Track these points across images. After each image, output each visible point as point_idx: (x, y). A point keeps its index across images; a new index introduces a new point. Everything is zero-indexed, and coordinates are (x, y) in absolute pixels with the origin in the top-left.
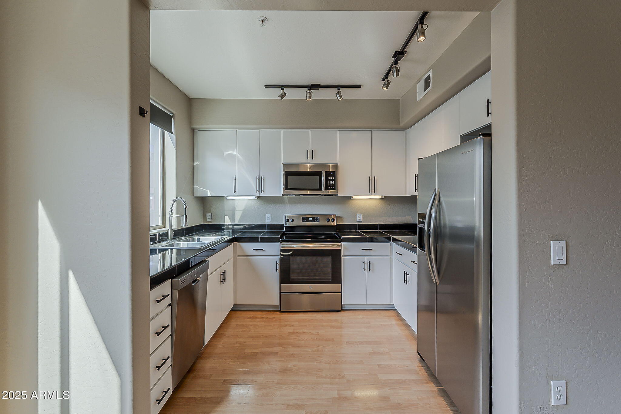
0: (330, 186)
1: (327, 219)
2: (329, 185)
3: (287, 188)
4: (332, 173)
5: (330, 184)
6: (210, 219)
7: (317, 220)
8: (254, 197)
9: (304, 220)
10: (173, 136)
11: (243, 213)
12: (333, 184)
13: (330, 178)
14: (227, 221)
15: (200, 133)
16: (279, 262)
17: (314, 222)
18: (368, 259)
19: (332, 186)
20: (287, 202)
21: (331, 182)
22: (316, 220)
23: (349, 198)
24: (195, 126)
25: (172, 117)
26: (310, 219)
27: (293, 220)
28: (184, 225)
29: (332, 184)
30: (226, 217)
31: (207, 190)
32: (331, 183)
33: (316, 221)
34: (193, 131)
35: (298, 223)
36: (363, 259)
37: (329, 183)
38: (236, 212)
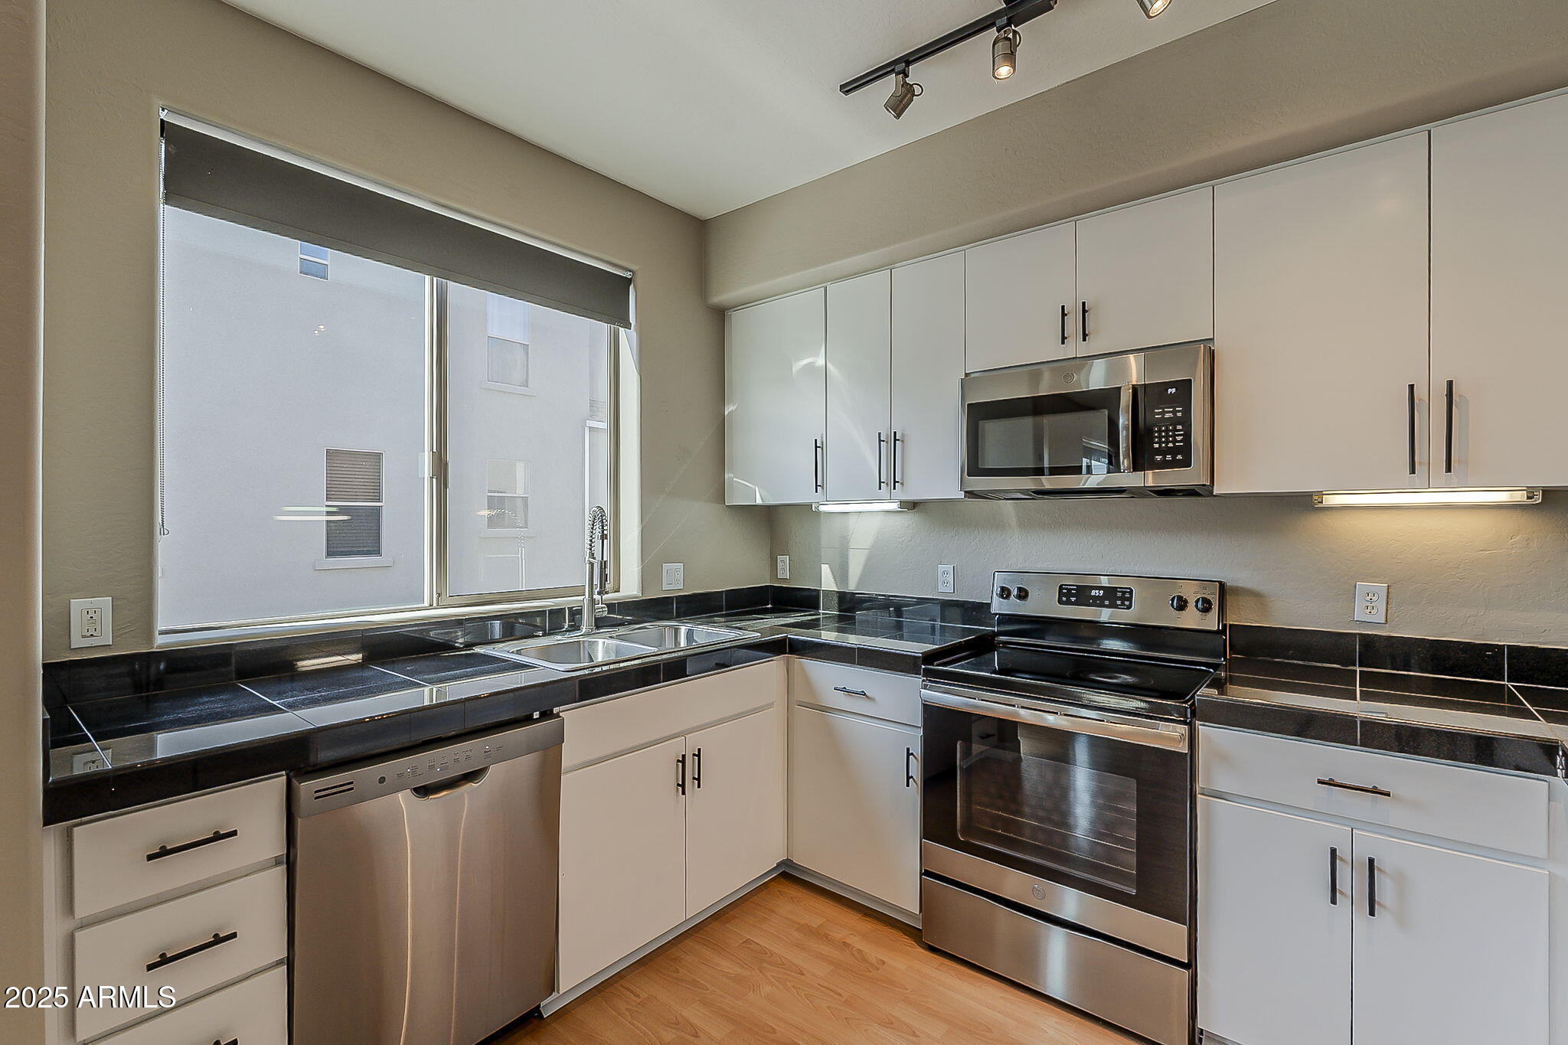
0: (1162, 452)
1: (1173, 600)
2: (1156, 446)
3: (974, 468)
4: (1174, 390)
5: (1160, 443)
6: (785, 574)
7: (1123, 599)
8: (894, 506)
9: (1069, 594)
10: (633, 332)
11: (868, 560)
12: (1179, 438)
13: (1164, 413)
14: (828, 582)
15: (736, 318)
16: (917, 750)
17: (1113, 605)
18: (1368, 844)
19: (1174, 451)
20: (1013, 521)
21: (1167, 431)
22: (1119, 598)
23: (1304, 503)
24: (719, 298)
25: (629, 281)
26: (1093, 593)
27: (1023, 594)
28: (598, 589)
29: (1176, 441)
30: (825, 569)
31: (754, 487)
32: (1167, 437)
33: (1123, 604)
34: (720, 316)
35: (1044, 604)
36: (1337, 835)
37: (1160, 437)
38: (851, 552)
